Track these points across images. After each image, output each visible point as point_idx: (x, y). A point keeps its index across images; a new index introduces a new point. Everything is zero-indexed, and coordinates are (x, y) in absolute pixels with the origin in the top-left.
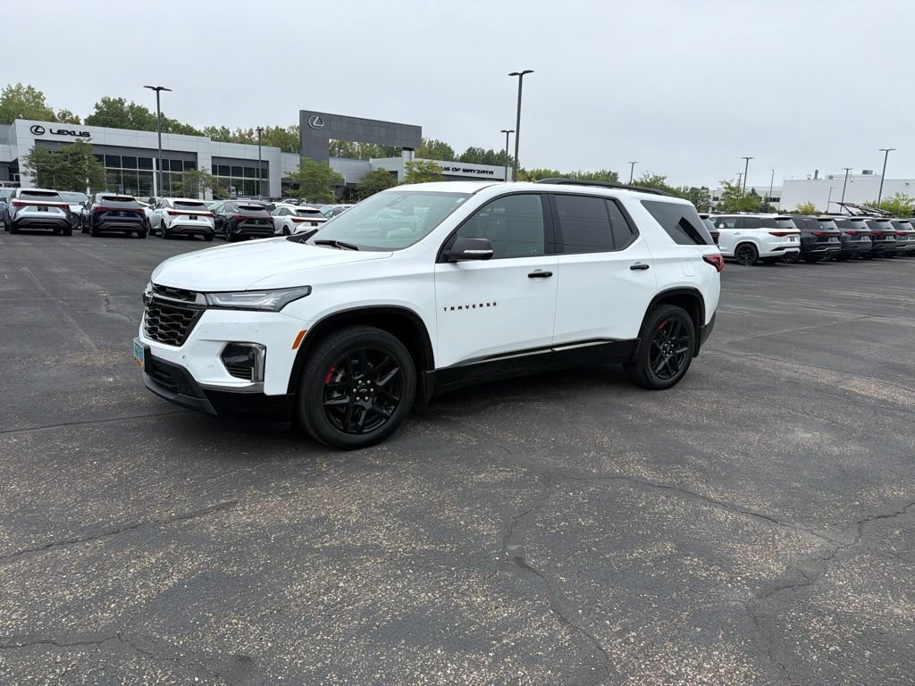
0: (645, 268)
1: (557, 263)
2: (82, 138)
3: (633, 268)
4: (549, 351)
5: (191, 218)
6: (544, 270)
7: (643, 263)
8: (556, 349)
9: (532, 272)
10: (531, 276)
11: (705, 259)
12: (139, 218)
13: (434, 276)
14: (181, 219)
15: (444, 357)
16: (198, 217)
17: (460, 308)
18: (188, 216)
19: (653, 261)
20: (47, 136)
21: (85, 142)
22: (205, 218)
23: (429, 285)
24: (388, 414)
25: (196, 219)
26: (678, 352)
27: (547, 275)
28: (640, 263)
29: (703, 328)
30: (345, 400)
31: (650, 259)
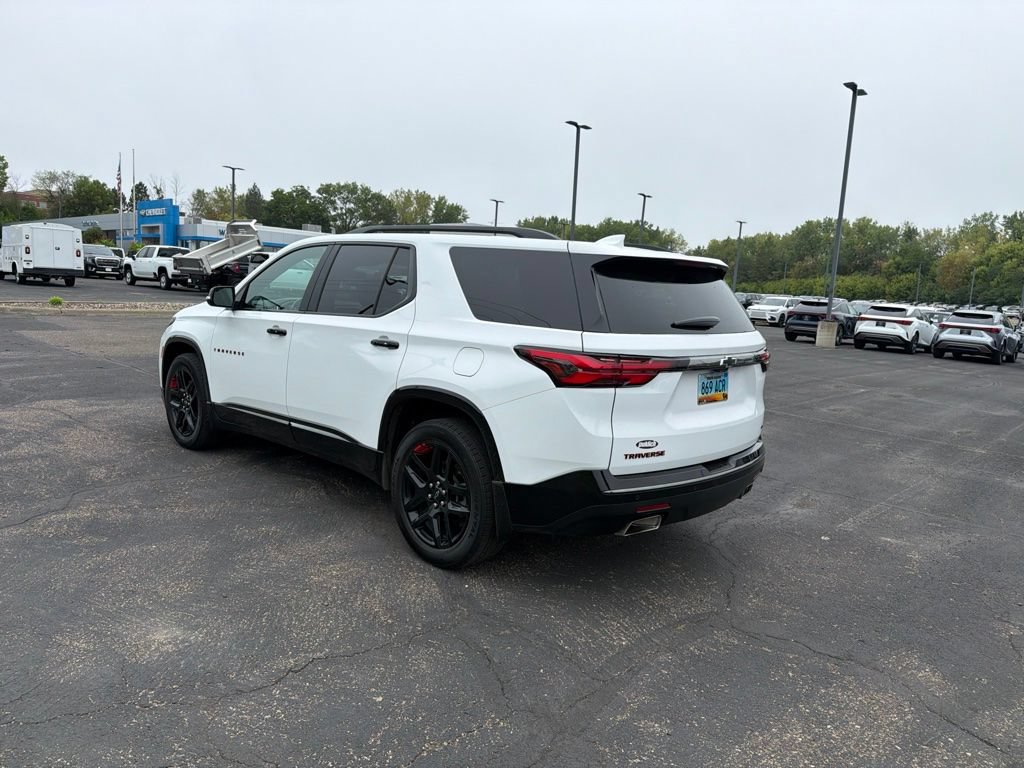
0: (394, 346)
1: (291, 320)
3: (376, 343)
4: (287, 423)
6: (282, 328)
7: (392, 339)
8: (293, 424)
9: (271, 327)
10: (271, 332)
11: (516, 350)
13: (215, 320)
15: (217, 396)
17: (223, 351)
19: (409, 339)
24: (192, 428)
26: (452, 507)
27: (283, 333)
28: (386, 337)
29: (496, 485)
30: (178, 405)
31: (404, 335)
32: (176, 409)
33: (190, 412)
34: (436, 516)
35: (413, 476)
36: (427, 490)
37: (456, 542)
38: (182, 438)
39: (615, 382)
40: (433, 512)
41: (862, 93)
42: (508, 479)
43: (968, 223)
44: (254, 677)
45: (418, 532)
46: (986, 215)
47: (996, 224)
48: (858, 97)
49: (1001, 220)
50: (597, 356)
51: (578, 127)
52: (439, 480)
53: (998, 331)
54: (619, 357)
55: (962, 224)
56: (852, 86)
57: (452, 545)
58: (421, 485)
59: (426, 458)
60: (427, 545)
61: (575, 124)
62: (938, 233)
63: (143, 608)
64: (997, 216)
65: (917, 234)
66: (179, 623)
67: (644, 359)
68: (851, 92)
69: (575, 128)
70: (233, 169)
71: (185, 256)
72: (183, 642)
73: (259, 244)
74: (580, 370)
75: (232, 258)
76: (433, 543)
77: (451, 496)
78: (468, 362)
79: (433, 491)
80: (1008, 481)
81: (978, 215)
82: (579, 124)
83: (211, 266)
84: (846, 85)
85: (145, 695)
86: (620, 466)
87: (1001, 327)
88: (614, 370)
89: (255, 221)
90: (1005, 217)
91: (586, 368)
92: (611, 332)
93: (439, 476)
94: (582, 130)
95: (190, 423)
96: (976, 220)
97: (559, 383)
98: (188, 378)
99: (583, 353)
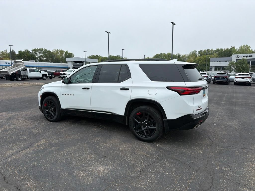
0: (128, 89)
1: (91, 85)
2: (244, 58)
3: (121, 89)
4: (91, 111)
5: (242, 79)
6: (87, 87)
8: (93, 112)
9: (84, 87)
10: (83, 88)
11: (167, 88)
12: (226, 79)
13: (61, 87)
14: (239, 79)
15: (63, 106)
16: (245, 78)
17: (66, 95)
18: (241, 78)
19: (132, 87)
20: (240, 58)
21: (245, 58)
22: (247, 79)
23: (60, 88)
24: (54, 116)
25: (244, 79)
26: (149, 127)
27: (88, 89)
28: (125, 87)
29: (165, 120)
30: (48, 111)
31: (131, 86)
32: (47, 112)
33: (53, 112)
34: (145, 130)
35: (136, 121)
36: (141, 123)
37: (152, 135)
38: (50, 119)
39: (194, 93)
40: (143, 129)
41: (174, 24)
42: (168, 118)
43: (191, 53)
44: (133, 174)
45: (139, 134)
46: (194, 51)
47: (197, 53)
48: (174, 25)
49: (197, 52)
50: (190, 87)
51: (108, 33)
52: (145, 121)
53: (207, 76)
54: (194, 87)
55: (190, 53)
56: (172, 23)
57: (151, 136)
58: (139, 123)
59: (141, 116)
60: (143, 137)
61: (107, 32)
62: (185, 55)
63: (88, 163)
64: (197, 51)
65: (181, 56)
66: (102, 165)
67: (198, 87)
68: (172, 24)
69: (107, 33)
70: (10, 46)
71: (2, 70)
72: (108, 169)
73: (24, 66)
74: (186, 91)
75: (17, 70)
76: (145, 137)
77: (149, 124)
78: (153, 92)
79: (143, 124)
80: (234, 108)
81: (193, 51)
82: (108, 32)
83: (11, 73)
84: (171, 22)
85: (113, 183)
86: (195, 112)
87: (208, 75)
88: (193, 90)
89: (22, 60)
90: (198, 51)
91: (188, 90)
92: (191, 82)
93: (145, 120)
94: (109, 33)
95: (53, 115)
96: (193, 52)
97: (181, 95)
98: (51, 103)
99: (186, 87)
